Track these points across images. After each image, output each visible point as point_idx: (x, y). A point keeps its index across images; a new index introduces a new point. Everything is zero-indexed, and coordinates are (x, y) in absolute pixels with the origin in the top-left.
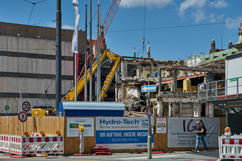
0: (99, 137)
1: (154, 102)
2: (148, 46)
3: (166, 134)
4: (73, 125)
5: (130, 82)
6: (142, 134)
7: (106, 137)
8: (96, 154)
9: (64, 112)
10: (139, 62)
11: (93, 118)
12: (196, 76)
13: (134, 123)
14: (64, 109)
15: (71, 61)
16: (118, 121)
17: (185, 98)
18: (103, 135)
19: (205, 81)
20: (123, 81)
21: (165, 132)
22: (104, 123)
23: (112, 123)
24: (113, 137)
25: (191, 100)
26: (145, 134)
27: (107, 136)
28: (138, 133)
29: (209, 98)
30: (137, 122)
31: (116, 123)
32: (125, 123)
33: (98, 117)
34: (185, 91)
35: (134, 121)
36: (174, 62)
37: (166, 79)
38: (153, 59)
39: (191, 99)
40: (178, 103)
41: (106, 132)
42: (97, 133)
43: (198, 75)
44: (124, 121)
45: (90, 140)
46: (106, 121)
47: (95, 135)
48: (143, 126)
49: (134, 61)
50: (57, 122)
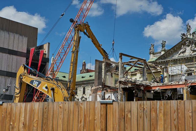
5: (130, 83)
15: (23, 58)
37: (172, 83)
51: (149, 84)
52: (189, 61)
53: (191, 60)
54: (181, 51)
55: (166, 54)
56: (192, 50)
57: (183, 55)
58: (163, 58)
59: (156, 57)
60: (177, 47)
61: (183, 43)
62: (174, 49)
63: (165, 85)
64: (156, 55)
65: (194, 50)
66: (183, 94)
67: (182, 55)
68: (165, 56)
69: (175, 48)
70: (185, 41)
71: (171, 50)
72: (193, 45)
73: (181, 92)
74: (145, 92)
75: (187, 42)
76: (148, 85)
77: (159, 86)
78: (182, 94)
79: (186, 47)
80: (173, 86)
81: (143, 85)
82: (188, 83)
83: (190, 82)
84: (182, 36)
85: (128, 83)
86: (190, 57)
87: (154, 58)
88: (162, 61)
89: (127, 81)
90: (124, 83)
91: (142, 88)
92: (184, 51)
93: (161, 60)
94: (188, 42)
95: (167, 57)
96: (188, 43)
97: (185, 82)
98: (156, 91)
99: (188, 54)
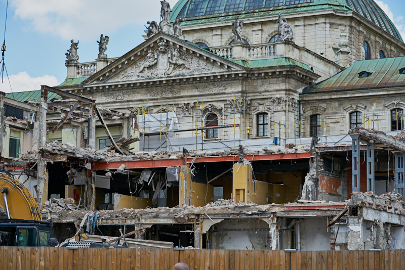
1: (198, 215)
12: (276, 158)
19: (313, 172)
20: (43, 153)
34: (238, 190)
43: (283, 155)
51: (103, 157)
52: (164, 90)
53: (169, 87)
54: (147, 63)
55: (109, 70)
56: (170, 63)
57: (150, 73)
58: (101, 79)
59: (83, 73)
60: (135, 53)
61: (151, 46)
62: (128, 57)
63: (138, 160)
64: (83, 71)
65: (175, 64)
66: (179, 181)
67: (147, 73)
68: (107, 75)
69: (132, 56)
70: (156, 41)
71: (123, 61)
72: (175, 53)
73: (175, 177)
74: (93, 175)
75: (161, 43)
76: (101, 159)
77: (124, 162)
78: (177, 180)
79: (158, 55)
80: (157, 163)
81: (90, 160)
82: (188, 157)
83: (195, 156)
84: (149, 27)
85: (61, 155)
86: (167, 81)
87: (78, 76)
88: (99, 87)
89: (59, 150)
90: (52, 154)
91: (88, 166)
92: (152, 66)
93: (95, 82)
94: (164, 43)
95: (111, 78)
96: (164, 45)
97: (184, 156)
98: (119, 173)
99: (163, 72)
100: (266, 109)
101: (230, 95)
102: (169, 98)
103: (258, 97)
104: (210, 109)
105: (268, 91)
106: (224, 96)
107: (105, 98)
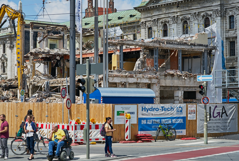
0: (141, 124)
2: (20, 2)
3: (196, 121)
4: (120, 113)
6: (177, 121)
7: (147, 125)
8: (142, 141)
9: (101, 99)
10: (46, 29)
11: (136, 106)
12: (129, 51)
13: (170, 110)
14: (102, 96)
16: (156, 108)
17: (131, 78)
18: (144, 122)
19: (141, 57)
20: (31, 54)
21: (195, 119)
22: (145, 111)
23: (152, 110)
24: (152, 124)
25: (137, 80)
26: (178, 120)
27: (148, 123)
28: (173, 120)
29: (230, 85)
30: (172, 109)
31: (155, 110)
32: (162, 110)
33: (140, 104)
35: (170, 108)
36: (90, 30)
37: (86, 52)
38: (66, 26)
39: (138, 78)
40: (125, 83)
41: (147, 119)
42: (140, 120)
43: (131, 49)
44: (161, 108)
45: (134, 127)
46: (147, 109)
47: (138, 123)
48: (178, 113)
49: (40, 28)
50: (102, 110)
73: (92, 62)
74: (65, 62)
76: (66, 54)
77: (76, 55)
81: (59, 55)
83: (100, 51)
85: (39, 54)
88: (154, 6)
89: (39, 52)
90: (35, 54)
91: (58, 58)
95: (160, 1)
100: (233, 13)
101: (214, 7)
102: (186, 10)
103: (229, 7)
104: (205, 15)
105: (234, 3)
106: (212, 7)
107: (157, 12)
